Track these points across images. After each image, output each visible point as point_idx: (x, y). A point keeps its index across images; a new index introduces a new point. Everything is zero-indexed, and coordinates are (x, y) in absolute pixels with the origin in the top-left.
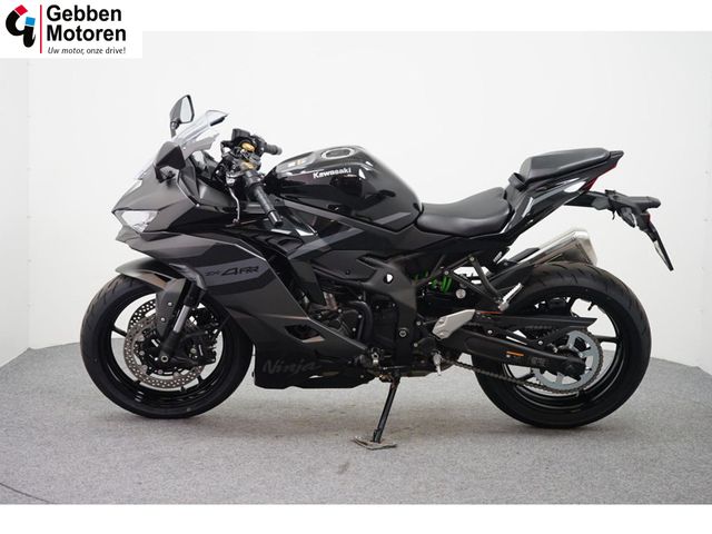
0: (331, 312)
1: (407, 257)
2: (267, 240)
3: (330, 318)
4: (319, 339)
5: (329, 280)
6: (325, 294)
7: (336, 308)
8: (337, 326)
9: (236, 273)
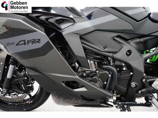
0: (92, 72)
1: (142, 40)
2: (47, 19)
3: (91, 76)
4: (83, 89)
5: (92, 52)
6: (89, 61)
7: (94, 70)
8: (95, 81)
9: (25, 44)
